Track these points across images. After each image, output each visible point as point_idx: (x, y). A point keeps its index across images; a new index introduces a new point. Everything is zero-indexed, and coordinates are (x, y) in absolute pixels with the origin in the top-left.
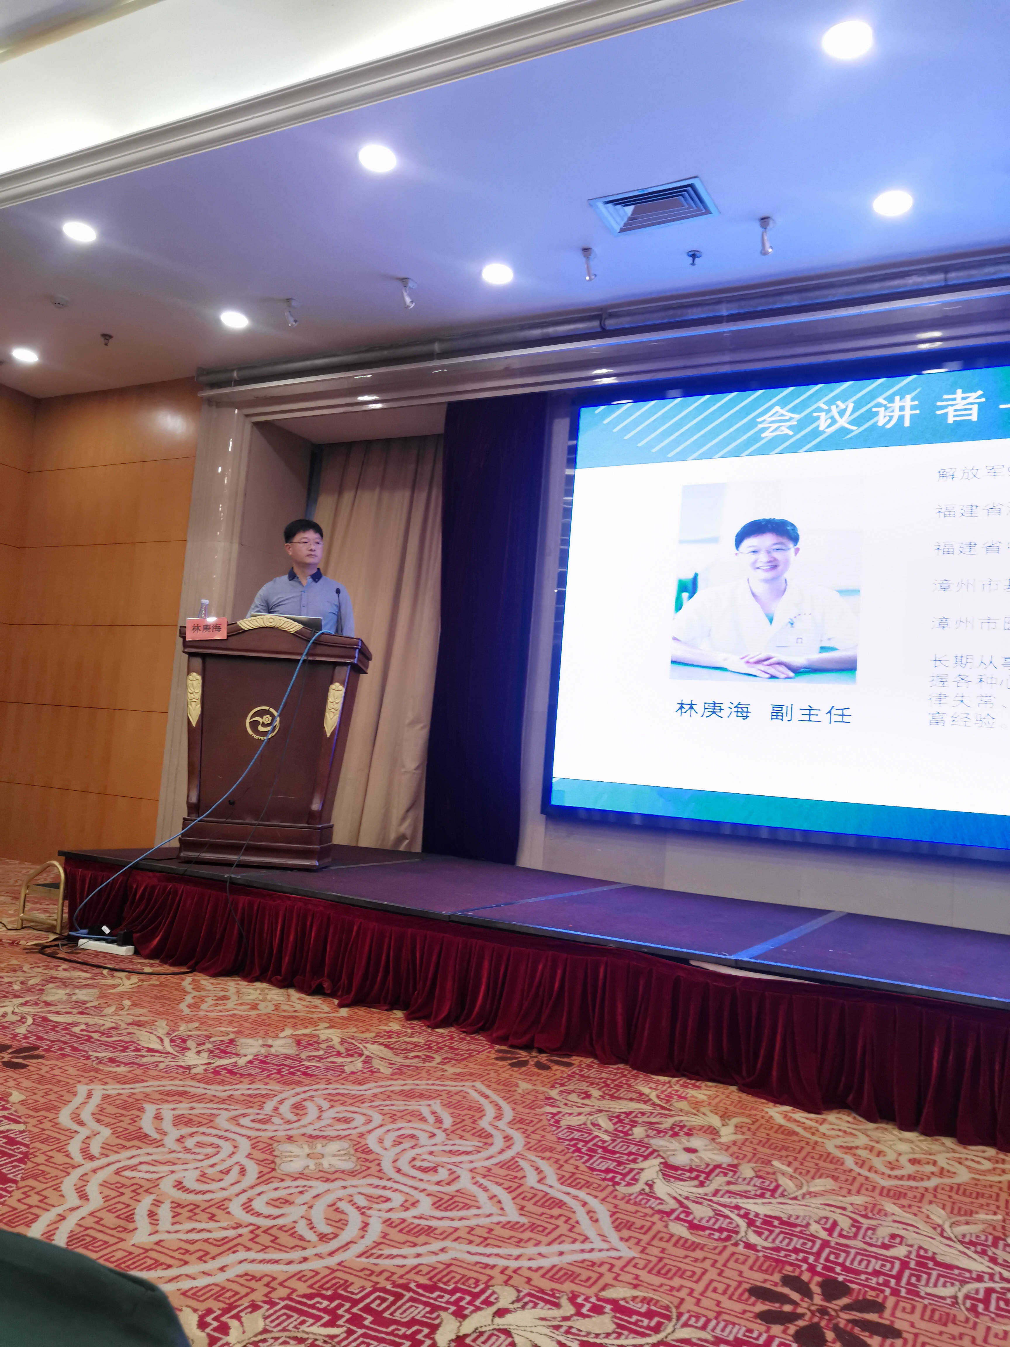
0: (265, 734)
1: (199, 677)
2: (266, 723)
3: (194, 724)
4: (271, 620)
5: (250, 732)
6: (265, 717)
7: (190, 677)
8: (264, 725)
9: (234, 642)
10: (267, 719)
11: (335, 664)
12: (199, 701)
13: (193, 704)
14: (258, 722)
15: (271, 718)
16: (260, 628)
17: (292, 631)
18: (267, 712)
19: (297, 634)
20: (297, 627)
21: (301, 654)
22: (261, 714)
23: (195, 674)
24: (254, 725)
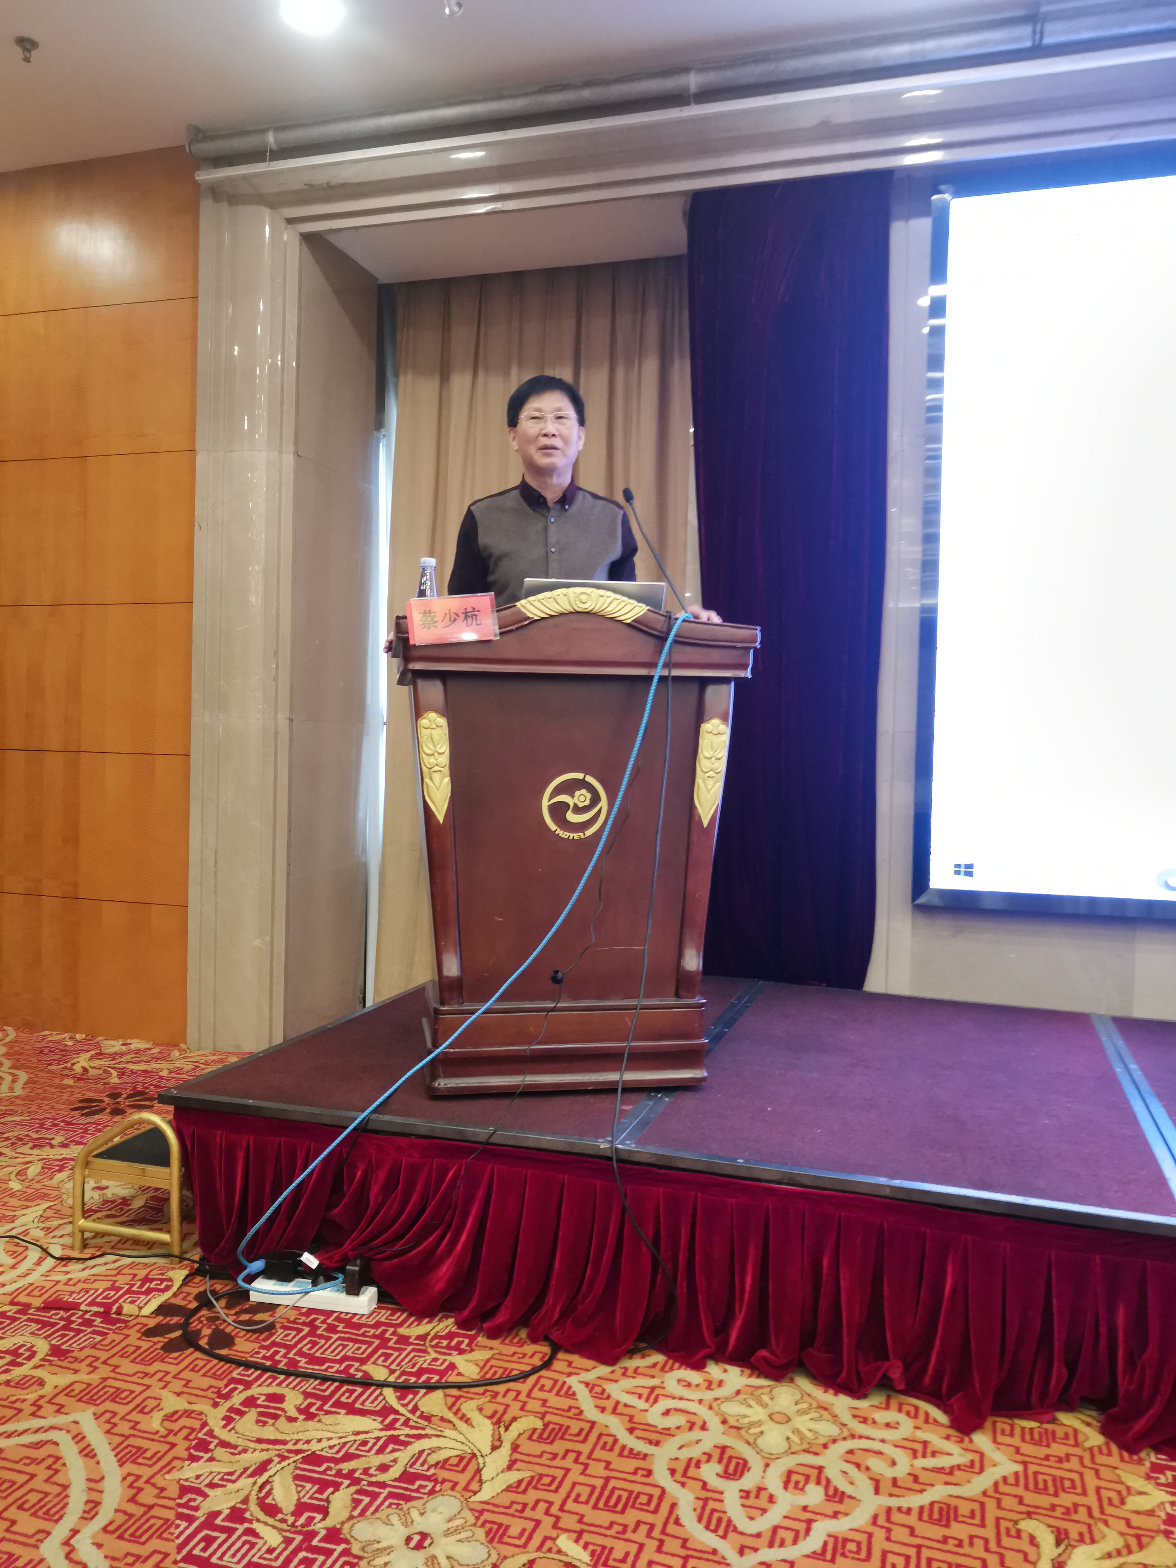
0: (583, 826)
1: (442, 721)
2: (581, 805)
3: (440, 816)
4: (584, 598)
5: (553, 826)
6: (577, 793)
7: (423, 722)
8: (578, 810)
9: (513, 648)
10: (582, 797)
11: (704, 682)
12: (446, 770)
13: (436, 777)
14: (567, 805)
15: (589, 796)
16: (562, 614)
17: (628, 618)
18: (582, 784)
19: (636, 626)
20: (637, 610)
21: (654, 665)
22: (569, 787)
23: (432, 715)
24: (558, 811)
